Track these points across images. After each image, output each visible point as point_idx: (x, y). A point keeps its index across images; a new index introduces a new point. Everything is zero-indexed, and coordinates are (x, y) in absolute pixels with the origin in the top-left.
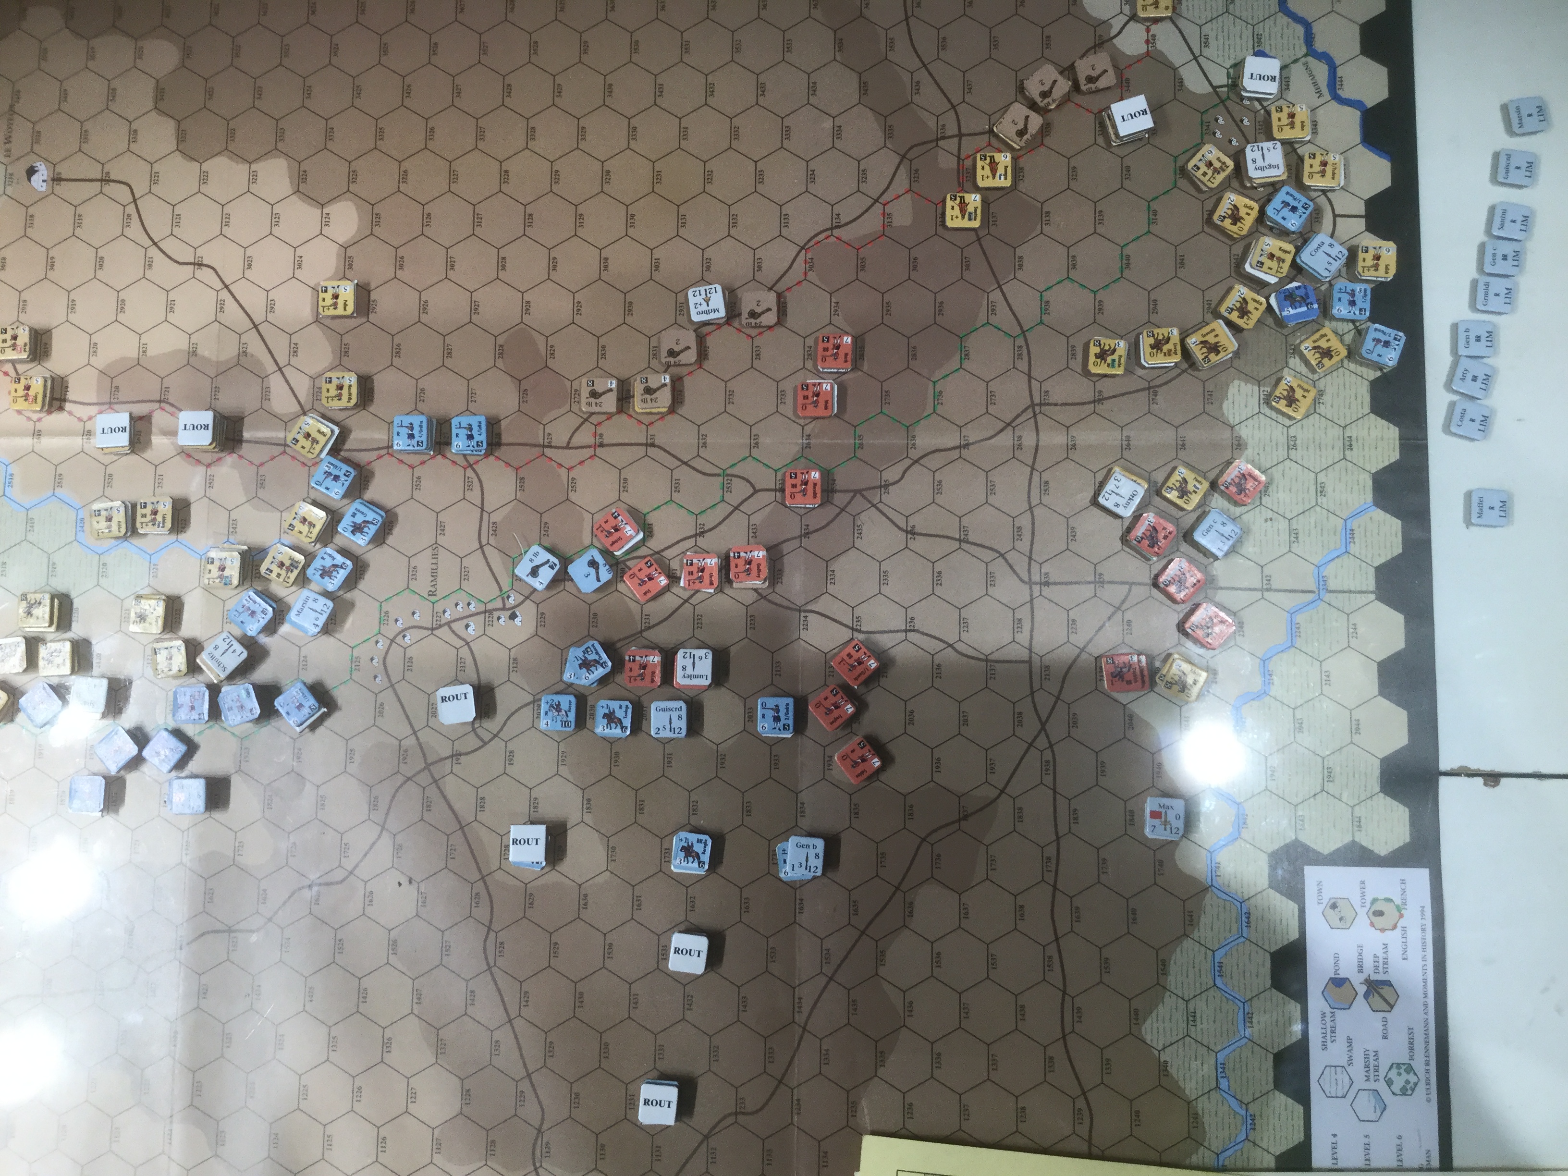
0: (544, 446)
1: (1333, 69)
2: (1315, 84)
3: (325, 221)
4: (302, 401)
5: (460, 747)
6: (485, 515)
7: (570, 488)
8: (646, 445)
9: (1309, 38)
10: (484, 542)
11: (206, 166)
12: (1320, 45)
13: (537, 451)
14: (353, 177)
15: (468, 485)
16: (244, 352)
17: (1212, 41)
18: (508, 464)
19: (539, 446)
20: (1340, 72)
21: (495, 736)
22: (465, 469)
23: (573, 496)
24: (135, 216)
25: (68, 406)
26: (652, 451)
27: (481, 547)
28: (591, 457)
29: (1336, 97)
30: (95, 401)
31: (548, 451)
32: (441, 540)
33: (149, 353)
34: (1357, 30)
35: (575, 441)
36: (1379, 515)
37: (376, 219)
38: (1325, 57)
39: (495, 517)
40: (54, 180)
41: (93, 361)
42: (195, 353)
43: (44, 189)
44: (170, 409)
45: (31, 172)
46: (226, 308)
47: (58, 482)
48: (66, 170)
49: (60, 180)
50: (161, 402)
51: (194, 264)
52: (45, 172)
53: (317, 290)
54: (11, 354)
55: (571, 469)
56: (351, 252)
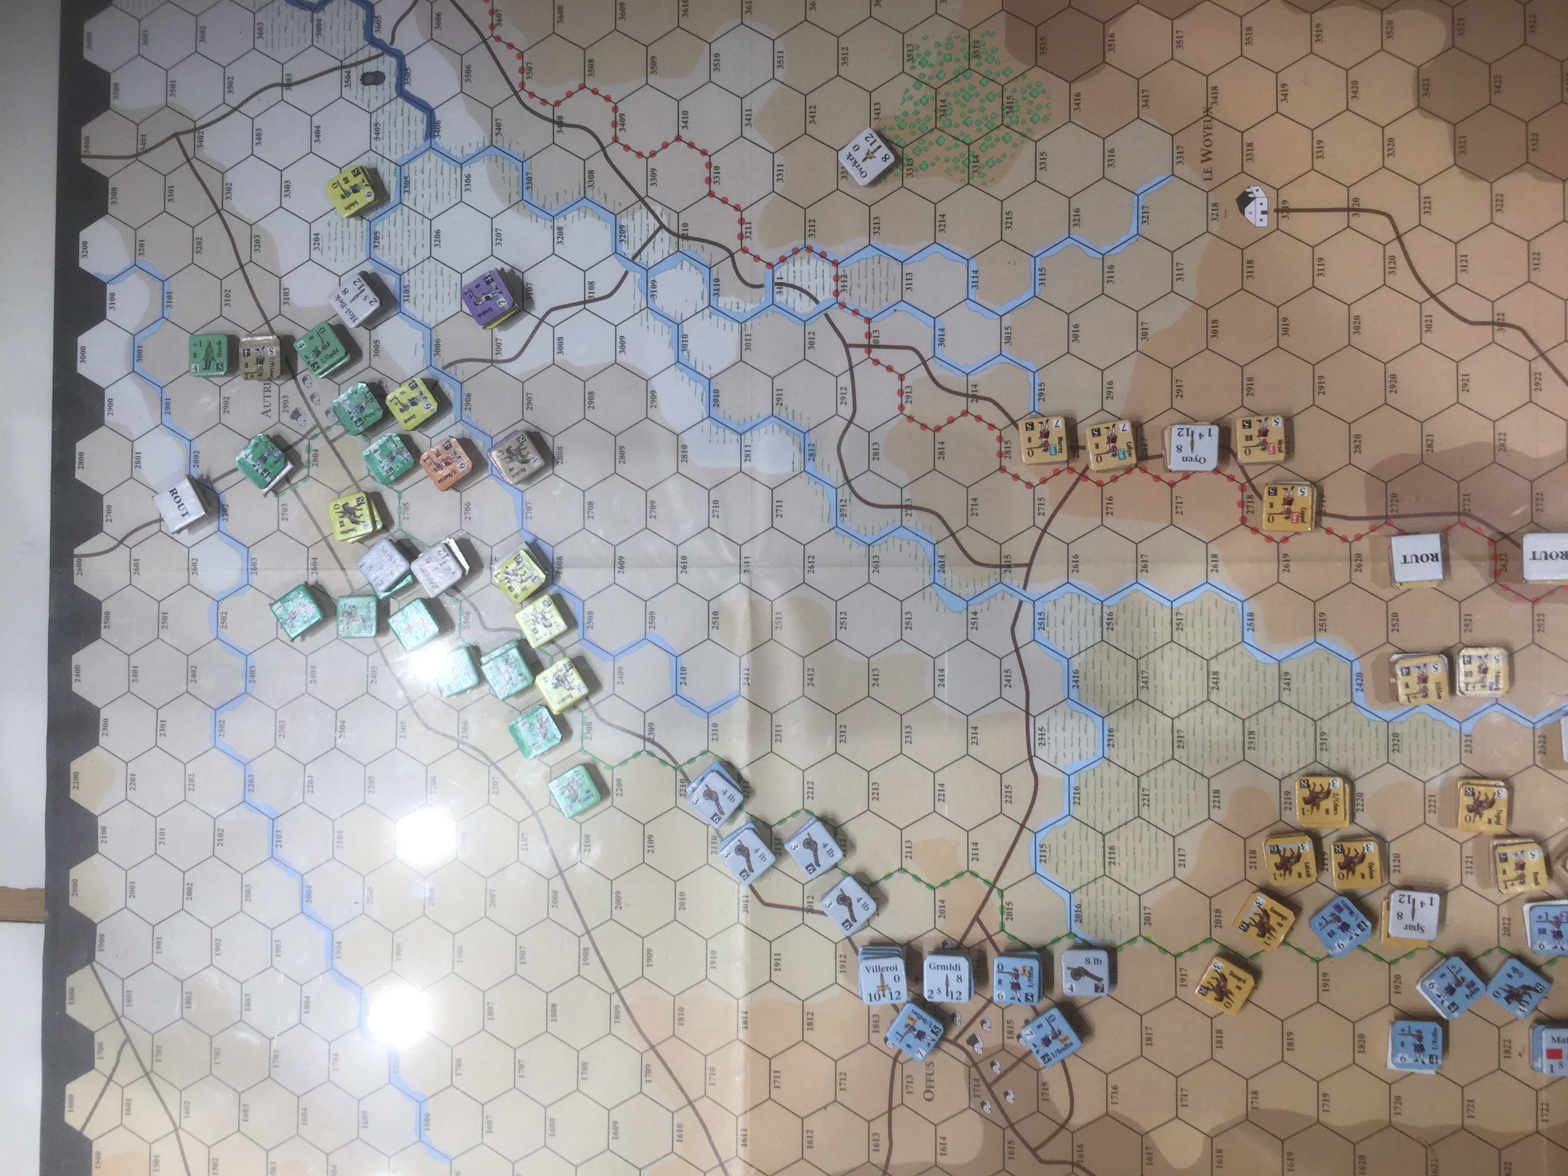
11: (1499, 187)
24: (1401, 258)
25: (1331, 523)
30: (1364, 513)
33: (1437, 448)
40: (1277, 211)
41: (1356, 459)
42: (1503, 447)
43: (1264, 224)
44: (1474, 524)
45: (1244, 200)
46: (1544, 383)
47: (1320, 624)
48: (1294, 197)
49: (1287, 210)
50: (1459, 514)
51: (1492, 323)
52: (1265, 201)
54: (1258, 455)
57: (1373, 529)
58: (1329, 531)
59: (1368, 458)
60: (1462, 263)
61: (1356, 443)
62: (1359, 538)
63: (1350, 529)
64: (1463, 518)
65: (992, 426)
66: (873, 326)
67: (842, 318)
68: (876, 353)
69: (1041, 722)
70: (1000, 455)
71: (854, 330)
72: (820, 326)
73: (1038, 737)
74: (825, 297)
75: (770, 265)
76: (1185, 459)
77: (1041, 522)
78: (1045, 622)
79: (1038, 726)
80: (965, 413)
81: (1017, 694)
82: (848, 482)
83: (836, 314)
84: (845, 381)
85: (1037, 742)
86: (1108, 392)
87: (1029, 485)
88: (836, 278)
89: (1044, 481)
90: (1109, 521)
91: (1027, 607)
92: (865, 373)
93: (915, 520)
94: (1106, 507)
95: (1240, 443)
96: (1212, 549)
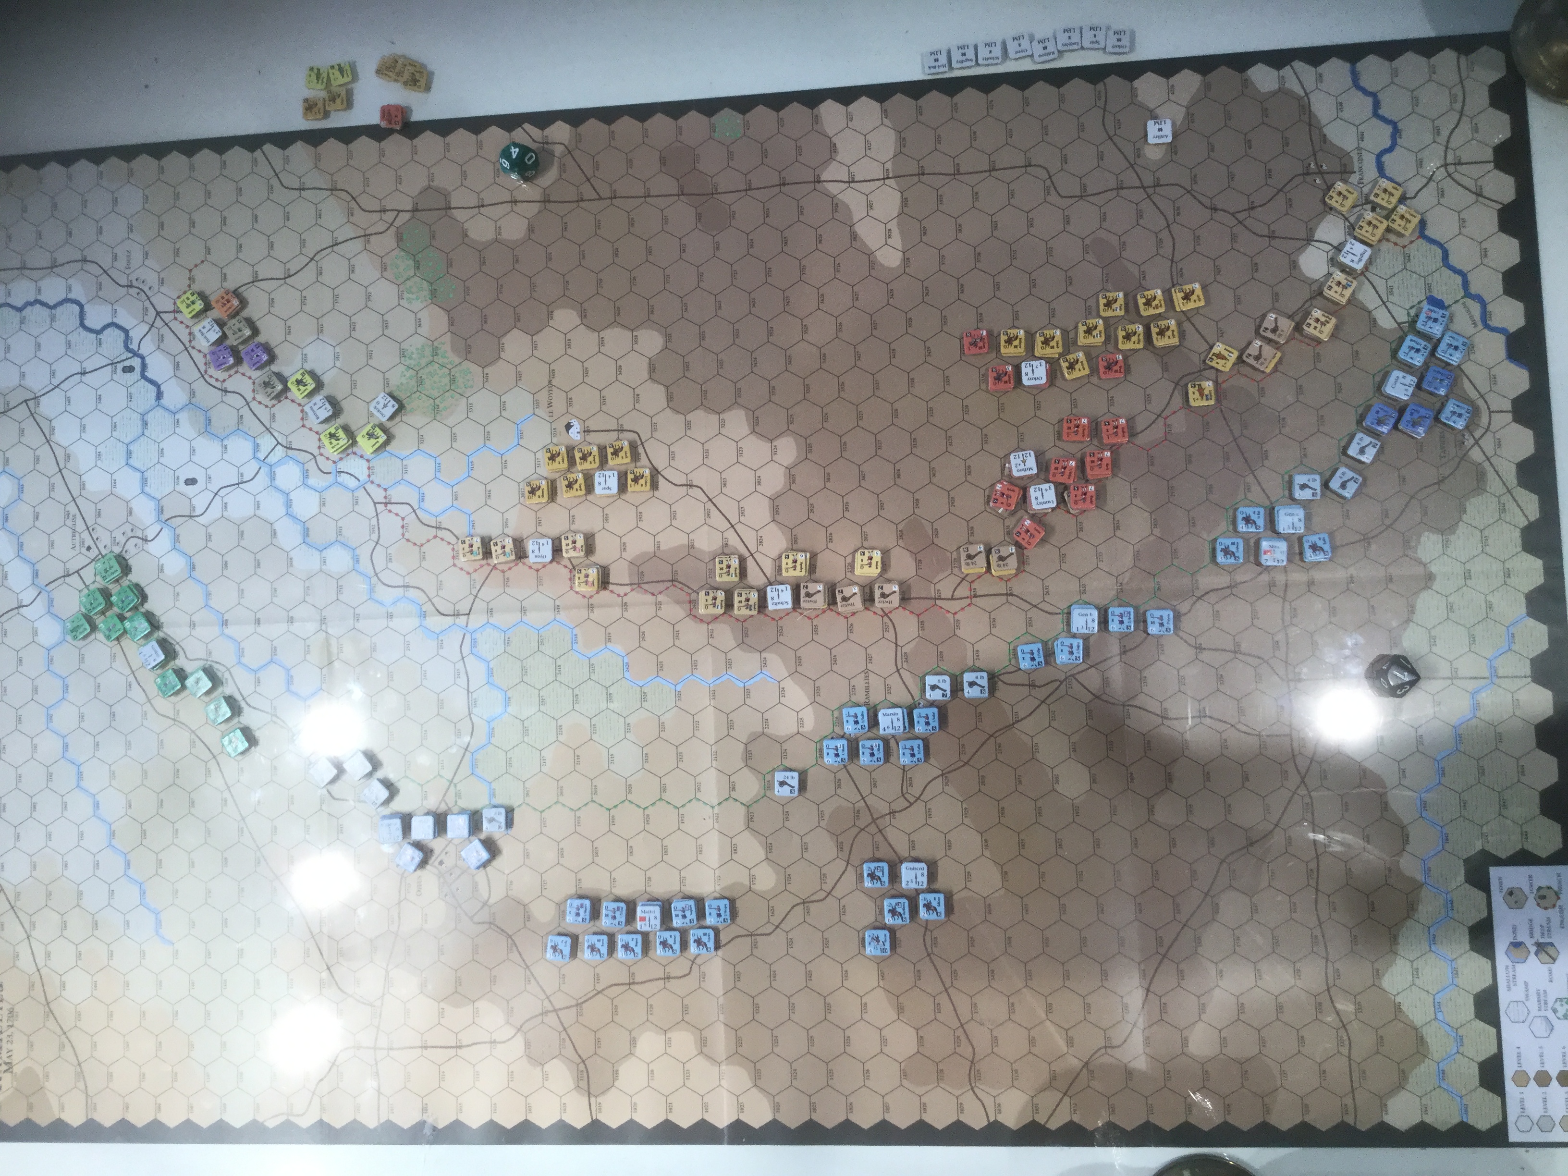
0: (935, 599)
1: (1484, 305)
2: (1471, 317)
3: (774, 451)
4: (768, 576)
5: (896, 807)
6: (899, 648)
7: (956, 627)
8: (1007, 594)
9: (1466, 284)
10: (899, 666)
11: (689, 417)
12: (1473, 290)
13: (932, 602)
14: (790, 420)
15: (885, 629)
16: (726, 543)
17: (1395, 291)
18: (912, 612)
19: (931, 598)
20: (1489, 308)
21: (918, 798)
22: (882, 617)
23: (958, 632)
24: (643, 454)
25: (611, 587)
26: (1010, 598)
27: (898, 671)
28: (969, 605)
29: (1487, 326)
30: (628, 583)
31: (938, 602)
32: (870, 666)
33: (662, 548)
34: (1500, 276)
35: (957, 595)
36: (1531, 622)
37: (809, 448)
38: (1478, 298)
39: (905, 650)
40: (584, 432)
41: (624, 555)
42: (693, 547)
43: (578, 438)
44: (680, 586)
45: (568, 427)
46: (712, 515)
47: (608, 639)
48: (592, 425)
49: (589, 431)
50: (672, 581)
51: (687, 485)
52: (578, 427)
53: (772, 499)
54: (572, 554)
55: (955, 613)
56: (793, 472)
57: (632, 590)
58: (612, 592)
59: (629, 555)
60: (672, 456)
61: (624, 547)
62: (626, 595)
63: (622, 590)
64: (674, 583)
65: (449, 543)
66: (388, 493)
67: (370, 488)
68: (389, 507)
69: (475, 696)
70: (453, 557)
71: (379, 496)
72: (361, 493)
73: (473, 703)
74: (363, 477)
75: (334, 462)
76: (536, 557)
77: (474, 592)
78: (477, 644)
79: (473, 697)
80: (435, 537)
81: (463, 681)
82: (376, 574)
83: (369, 487)
84: (374, 521)
85: (473, 706)
86: (505, 524)
87: (468, 573)
88: (369, 468)
89: (475, 571)
90: (507, 590)
91: (468, 636)
92: (385, 517)
93: (412, 593)
94: (506, 582)
95: (564, 547)
96: (557, 603)
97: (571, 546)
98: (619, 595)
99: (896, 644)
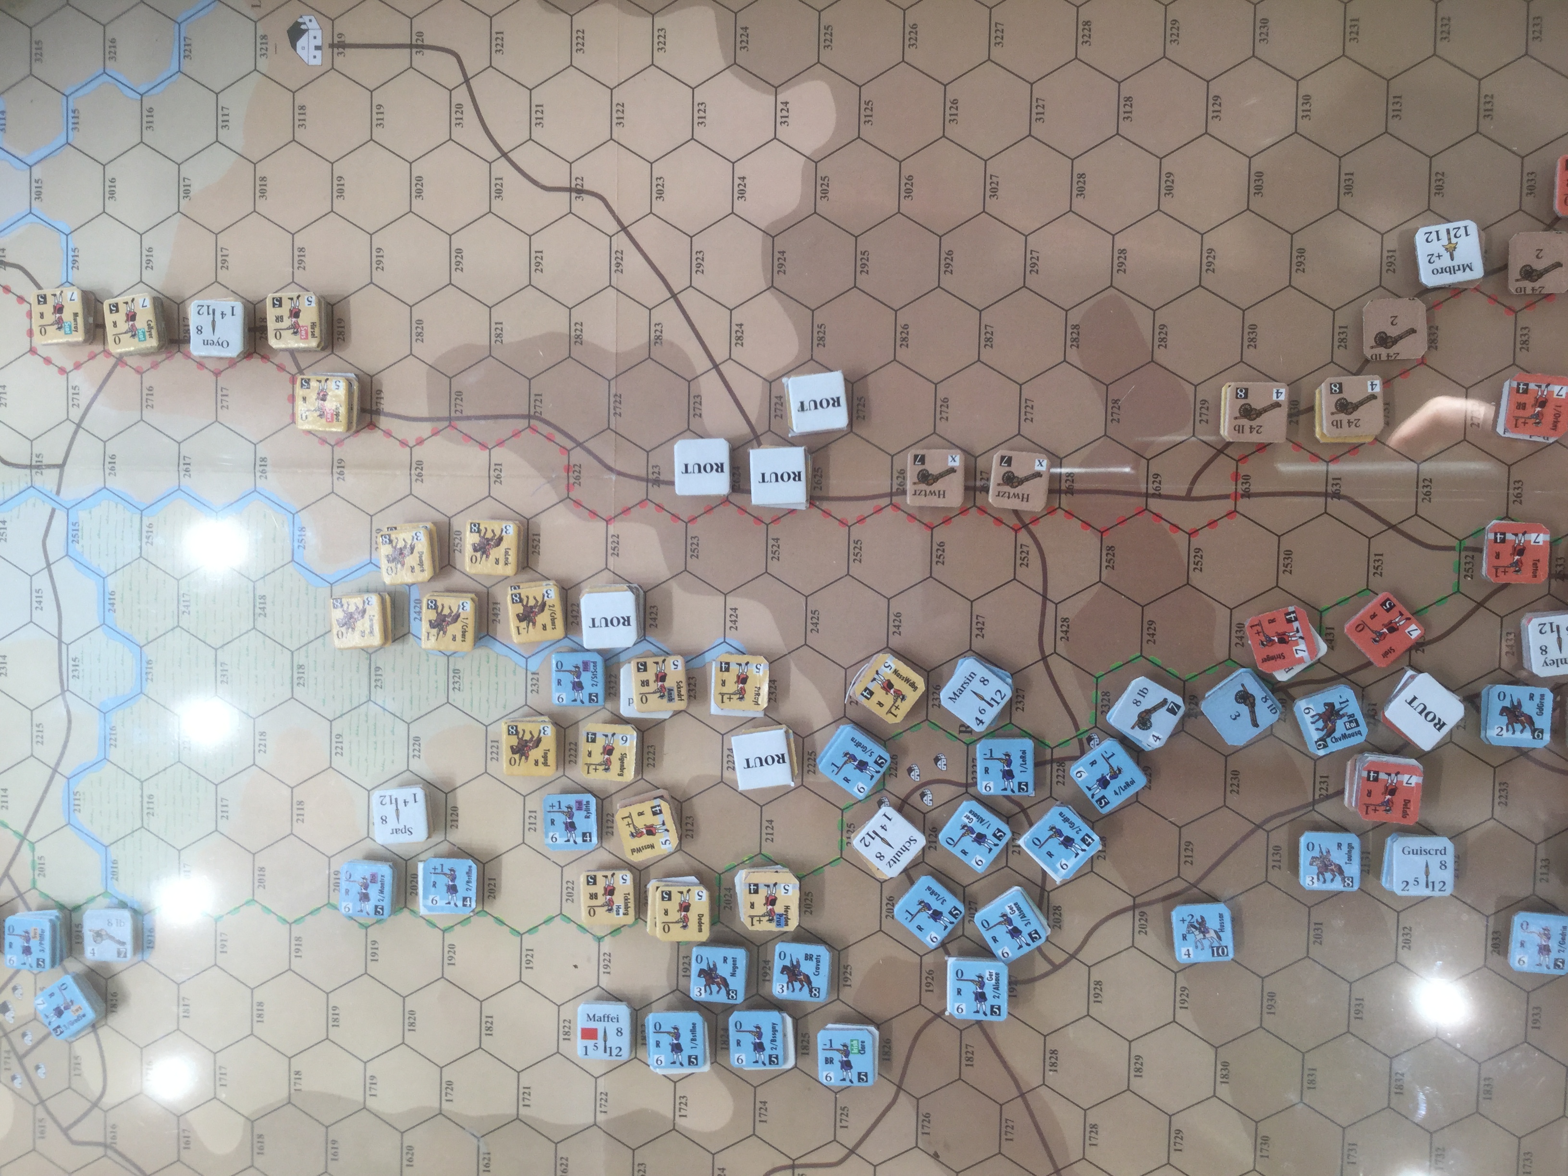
0: (1147, 495)
3: (781, 115)
4: (753, 419)
6: (1050, 607)
7: (1192, 566)
8: (1326, 495)
10: (1048, 650)
11: (583, 20)
13: (1140, 502)
14: (825, 38)
15: (1020, 559)
16: (658, 337)
18: (1087, 524)
19: (1138, 494)
21: (1073, 956)
22: (1016, 531)
23: (1196, 578)
24: (469, 109)
25: (384, 422)
26: (1333, 503)
27: (1044, 658)
28: (1231, 514)
30: (426, 414)
31: (1155, 504)
32: (977, 644)
33: (508, 338)
35: (1200, 490)
37: (865, 111)
39: (1063, 612)
40: (332, 46)
41: (418, 348)
42: (579, 340)
43: (318, 62)
44: (545, 429)
45: (296, 32)
46: (626, 264)
48: (350, 29)
49: (343, 45)
50: (529, 417)
51: (570, 190)
52: (319, 34)
53: (771, 235)
54: (291, 342)
55: (1192, 533)
56: (824, 169)
57: (435, 433)
58: (388, 434)
59: (430, 349)
60: (536, 115)
61: (417, 330)
62: (420, 442)
63: (410, 432)
64: (533, 422)
65: (21, 299)
69: (74, 651)
70: (28, 332)
73: (71, 668)
76: (206, 343)
77: (76, 414)
78: (80, 534)
79: (71, 656)
81: (47, 617)
85: (71, 674)
86: (146, 261)
87: (62, 371)
89: (78, 366)
90: (148, 415)
91: (60, 515)
94: (147, 398)
95: (271, 325)
96: (262, 451)
97: (287, 322)
98: (404, 443)
99: (1045, 597)
